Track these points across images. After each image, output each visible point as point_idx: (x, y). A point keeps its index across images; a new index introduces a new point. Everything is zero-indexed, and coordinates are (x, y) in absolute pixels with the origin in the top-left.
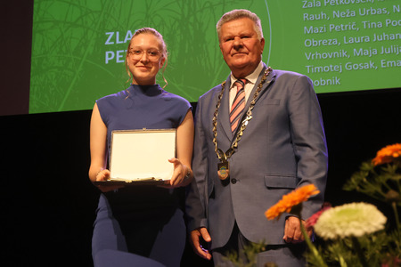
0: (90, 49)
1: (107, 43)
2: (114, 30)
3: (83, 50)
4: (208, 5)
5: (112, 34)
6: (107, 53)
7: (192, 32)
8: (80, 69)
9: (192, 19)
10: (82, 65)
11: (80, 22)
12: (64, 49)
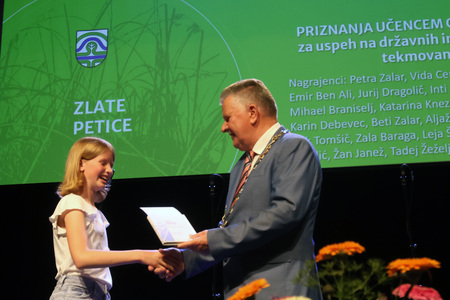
0: (58, 119)
1: (76, 113)
2: (84, 99)
3: (50, 120)
4: (181, 76)
5: (81, 103)
6: (76, 123)
7: (164, 104)
8: (47, 139)
9: (164, 91)
10: (48, 135)
11: (48, 91)
12: (30, 118)
